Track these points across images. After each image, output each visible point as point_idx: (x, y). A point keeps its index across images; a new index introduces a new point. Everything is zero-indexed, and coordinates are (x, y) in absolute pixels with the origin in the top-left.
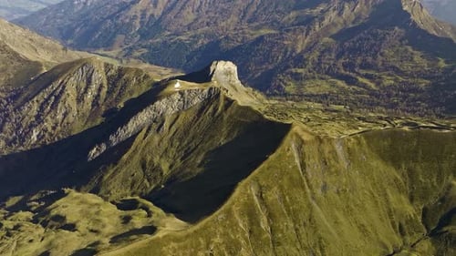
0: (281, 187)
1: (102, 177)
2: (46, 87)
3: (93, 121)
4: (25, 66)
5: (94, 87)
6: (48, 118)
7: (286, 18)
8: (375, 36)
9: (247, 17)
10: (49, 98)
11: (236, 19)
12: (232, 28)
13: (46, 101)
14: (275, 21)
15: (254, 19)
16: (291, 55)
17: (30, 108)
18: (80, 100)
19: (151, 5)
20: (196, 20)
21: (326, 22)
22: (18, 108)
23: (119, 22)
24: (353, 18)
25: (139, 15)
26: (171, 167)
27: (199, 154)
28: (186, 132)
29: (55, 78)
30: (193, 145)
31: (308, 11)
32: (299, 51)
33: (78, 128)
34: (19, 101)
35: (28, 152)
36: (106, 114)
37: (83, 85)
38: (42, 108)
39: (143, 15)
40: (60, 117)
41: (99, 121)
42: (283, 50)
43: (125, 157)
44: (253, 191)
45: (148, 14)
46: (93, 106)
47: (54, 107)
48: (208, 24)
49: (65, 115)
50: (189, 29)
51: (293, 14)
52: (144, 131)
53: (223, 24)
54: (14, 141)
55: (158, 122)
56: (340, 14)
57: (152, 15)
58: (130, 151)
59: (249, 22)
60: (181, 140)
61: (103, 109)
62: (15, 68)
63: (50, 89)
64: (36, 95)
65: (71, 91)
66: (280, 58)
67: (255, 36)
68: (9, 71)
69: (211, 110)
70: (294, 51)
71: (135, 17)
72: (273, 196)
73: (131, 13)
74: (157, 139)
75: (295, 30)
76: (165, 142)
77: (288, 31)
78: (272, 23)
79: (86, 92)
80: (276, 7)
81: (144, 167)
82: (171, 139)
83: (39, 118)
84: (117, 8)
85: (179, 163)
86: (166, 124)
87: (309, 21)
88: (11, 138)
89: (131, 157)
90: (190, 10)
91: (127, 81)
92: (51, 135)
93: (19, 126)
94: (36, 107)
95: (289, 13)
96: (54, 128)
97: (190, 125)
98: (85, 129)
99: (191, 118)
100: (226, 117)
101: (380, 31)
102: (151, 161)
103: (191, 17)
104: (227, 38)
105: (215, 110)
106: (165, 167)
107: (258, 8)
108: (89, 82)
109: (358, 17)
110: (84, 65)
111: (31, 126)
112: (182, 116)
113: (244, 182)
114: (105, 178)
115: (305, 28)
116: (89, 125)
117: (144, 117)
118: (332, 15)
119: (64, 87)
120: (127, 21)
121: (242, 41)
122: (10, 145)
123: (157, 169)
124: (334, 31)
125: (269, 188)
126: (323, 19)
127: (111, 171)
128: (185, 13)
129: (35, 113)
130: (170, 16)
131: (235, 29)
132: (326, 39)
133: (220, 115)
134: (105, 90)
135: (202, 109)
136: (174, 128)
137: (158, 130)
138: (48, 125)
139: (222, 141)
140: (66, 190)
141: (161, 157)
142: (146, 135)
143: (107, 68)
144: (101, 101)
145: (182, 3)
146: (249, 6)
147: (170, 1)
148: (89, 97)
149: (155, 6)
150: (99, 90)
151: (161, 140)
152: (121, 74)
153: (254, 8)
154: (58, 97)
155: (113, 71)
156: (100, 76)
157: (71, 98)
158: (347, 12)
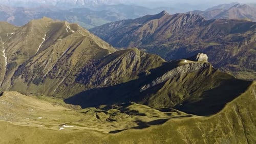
0: (248, 109)
1: (149, 99)
2: (113, 60)
3: (133, 77)
4: (101, 51)
5: (134, 62)
6: (113, 74)
7: (226, 37)
9: (202, 36)
10: (114, 65)
11: (195, 37)
12: (193, 41)
13: (112, 66)
14: (219, 39)
15: (206, 37)
16: (229, 57)
17: (105, 69)
18: (128, 67)
19: (149, 28)
20: (172, 36)
21: (252, 40)
22: (99, 69)
23: (132, 35)
25: (142, 32)
26: (184, 97)
27: (199, 92)
28: (191, 82)
29: (117, 56)
30: (195, 88)
31: (240, 35)
32: (234, 55)
33: (126, 79)
34: (99, 65)
35: (102, 88)
36: (139, 75)
37: (130, 61)
38: (110, 69)
39: (145, 32)
40: (118, 74)
41: (136, 78)
42: (224, 54)
43: (160, 90)
44: (234, 108)
45: (147, 32)
46: (133, 70)
47: (116, 69)
48: (179, 39)
49: (120, 73)
50: (169, 41)
51: (230, 36)
52: (170, 80)
53: (188, 39)
54: (96, 83)
55: (177, 77)
57: (149, 33)
58: (163, 88)
59: (203, 38)
60: (188, 86)
61: (138, 72)
62: (96, 51)
63: (114, 61)
64: (108, 63)
65: (124, 62)
66: (222, 58)
67: (207, 46)
68: (94, 52)
69: (204, 73)
70: (231, 55)
71: (140, 33)
72: (244, 111)
73: (139, 31)
74: (176, 84)
75: (232, 44)
76: (180, 86)
77: (228, 44)
78: (217, 40)
79: (131, 63)
80: (220, 31)
81: (170, 95)
82: (183, 86)
83: (109, 74)
84: (131, 28)
85: (188, 95)
86: (181, 78)
87: (241, 40)
88: (94, 81)
89: (163, 91)
90: (170, 31)
91: (150, 60)
92: (113, 82)
93: (99, 76)
94: (107, 69)
95: (228, 35)
96: (115, 79)
97: (193, 79)
98: (130, 80)
99: (194, 76)
100: (213, 76)
102: (174, 94)
103: (170, 35)
104: (190, 46)
105: (207, 73)
106: (181, 96)
107: (208, 31)
108: (133, 59)
110: (132, 51)
111: (104, 77)
112: (189, 75)
113: (230, 103)
114: (151, 99)
115: (238, 43)
116: (131, 79)
117: (170, 74)
119: (121, 61)
120: (136, 35)
121: (199, 48)
122: (94, 84)
123: (177, 97)
125: (242, 108)
126: (250, 39)
127: (153, 96)
128: (167, 32)
129: (107, 71)
130: (159, 33)
131: (195, 42)
132: (252, 50)
133: (209, 76)
134: (139, 64)
135: (200, 72)
136: (185, 80)
137: (177, 80)
138: (112, 77)
139: (212, 87)
140: (132, 103)
141: (178, 92)
142: (170, 82)
143: (142, 54)
144: (137, 69)
145: (166, 27)
146: (203, 30)
147: (158, 26)
148: (132, 66)
149: (151, 28)
150: (137, 63)
151: (178, 85)
152: (147, 57)
153: (206, 32)
154: (118, 65)
155: (144, 55)
156: (138, 57)
157: (124, 66)
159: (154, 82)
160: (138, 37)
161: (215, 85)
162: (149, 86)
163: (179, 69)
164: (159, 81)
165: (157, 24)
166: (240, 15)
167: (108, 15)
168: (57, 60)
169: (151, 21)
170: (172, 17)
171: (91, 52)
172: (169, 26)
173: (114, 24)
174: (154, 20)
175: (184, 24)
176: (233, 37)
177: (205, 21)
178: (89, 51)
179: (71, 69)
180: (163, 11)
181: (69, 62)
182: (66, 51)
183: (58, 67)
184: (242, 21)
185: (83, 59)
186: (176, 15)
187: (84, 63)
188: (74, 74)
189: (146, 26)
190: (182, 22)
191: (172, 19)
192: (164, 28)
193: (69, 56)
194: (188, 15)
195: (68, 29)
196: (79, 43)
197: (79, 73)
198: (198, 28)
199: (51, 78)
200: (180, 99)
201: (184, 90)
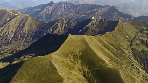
0: (121, 28)
4: (41, 22)
5: (64, 24)
6: (55, 31)
7: (87, 12)
8: (111, 15)
9: (76, 13)
10: (54, 27)
11: (73, 13)
12: (73, 16)
14: (85, 13)
17: (50, 29)
18: (61, 27)
19: (47, 11)
20: (61, 14)
21: (99, 12)
23: (39, 16)
24: (104, 11)
25: (44, 13)
29: (55, 23)
30: (101, 27)
31: (93, 11)
33: (63, 33)
34: (45, 29)
37: (62, 24)
38: (53, 29)
39: (46, 14)
40: (58, 31)
41: (67, 31)
43: (88, 30)
45: (47, 13)
47: (56, 29)
48: (66, 15)
49: (59, 30)
50: (61, 16)
51: (89, 11)
53: (70, 15)
56: (101, 11)
57: (48, 14)
59: (77, 14)
60: (98, 26)
61: (67, 28)
63: (54, 25)
64: (51, 26)
65: (59, 25)
67: (81, 17)
68: (37, 24)
73: (42, 13)
74: (93, 27)
75: (92, 15)
77: (90, 15)
80: (83, 10)
81: (92, 31)
82: (96, 27)
84: (36, 12)
85: (99, 30)
86: (94, 24)
90: (59, 12)
91: (71, 23)
97: (99, 24)
100: (105, 22)
101: (112, 14)
102: (94, 30)
103: (60, 14)
104: (73, 18)
105: (103, 21)
106: (97, 30)
108: (63, 23)
109: (105, 11)
110: (61, 20)
112: (97, 23)
113: (116, 27)
115: (94, 14)
116: (65, 32)
118: (100, 11)
120: (41, 15)
121: (78, 18)
124: (101, 14)
125: (119, 28)
126: (98, 12)
129: (52, 31)
130: (54, 13)
131: (74, 16)
134: (66, 25)
135: (100, 21)
137: (93, 26)
138: (55, 33)
139: (106, 25)
142: (91, 27)
143: (66, 20)
144: (66, 27)
145: (57, 10)
146: (76, 10)
147: (52, 10)
148: (63, 27)
149: (49, 11)
150: (65, 25)
152: (69, 21)
153: (77, 11)
154: (57, 27)
155: (67, 21)
156: (65, 22)
157: (60, 27)
158: (103, 10)
159: (84, 28)
160: (42, 16)
161: (107, 24)
162: (82, 30)
163: (93, 21)
164: (86, 27)
165: (51, 9)
166: (84, 2)
167: (10, 6)
168: (14, 31)
169: (48, 7)
170: (58, 4)
171: (35, 24)
172: (58, 9)
173: (21, 11)
174: (49, 7)
175: (65, 8)
176: (90, 12)
177: (75, 6)
178: (33, 23)
179: (27, 34)
180: (52, 2)
181: (24, 30)
182: (18, 25)
183: (17, 34)
184: (91, 4)
185: (33, 27)
186: (60, 3)
187: (33, 30)
188: (30, 36)
189: (45, 10)
190: (64, 7)
191: (58, 5)
192: (56, 10)
193: (23, 27)
194: (66, 3)
195: (11, 13)
196: (25, 20)
197: (33, 35)
198: (73, 9)
199: (16, 41)
201: (97, 28)
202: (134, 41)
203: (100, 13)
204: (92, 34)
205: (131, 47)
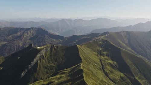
1: (34, 77)
8: (41, 37)
24: (32, 34)
27: (59, 58)
28: (51, 56)
30: (55, 58)
32: (21, 46)
43: (38, 69)
51: (10, 36)
52: (39, 60)
56: (28, 34)
58: (38, 67)
60: (51, 58)
74: (44, 61)
76: (47, 61)
78: (4, 40)
81: (46, 68)
82: (48, 59)
85: (56, 63)
86: (44, 56)
89: (40, 68)
99: (50, 53)
102: (47, 66)
112: (47, 53)
113: (80, 55)
114: (36, 76)
115: (20, 39)
117: (38, 57)
124: (29, 38)
125: (83, 55)
127: (36, 74)
132: (28, 41)
135: (51, 50)
136: (47, 57)
137: (43, 58)
139: (62, 54)
141: (49, 64)
142: (40, 61)
151: (45, 61)
158: (29, 33)
162: (26, 70)
164: (33, 63)
200: (54, 66)
201: (51, 62)
202: (104, 67)
203: (27, 37)
204: (47, 73)
205: (109, 77)
